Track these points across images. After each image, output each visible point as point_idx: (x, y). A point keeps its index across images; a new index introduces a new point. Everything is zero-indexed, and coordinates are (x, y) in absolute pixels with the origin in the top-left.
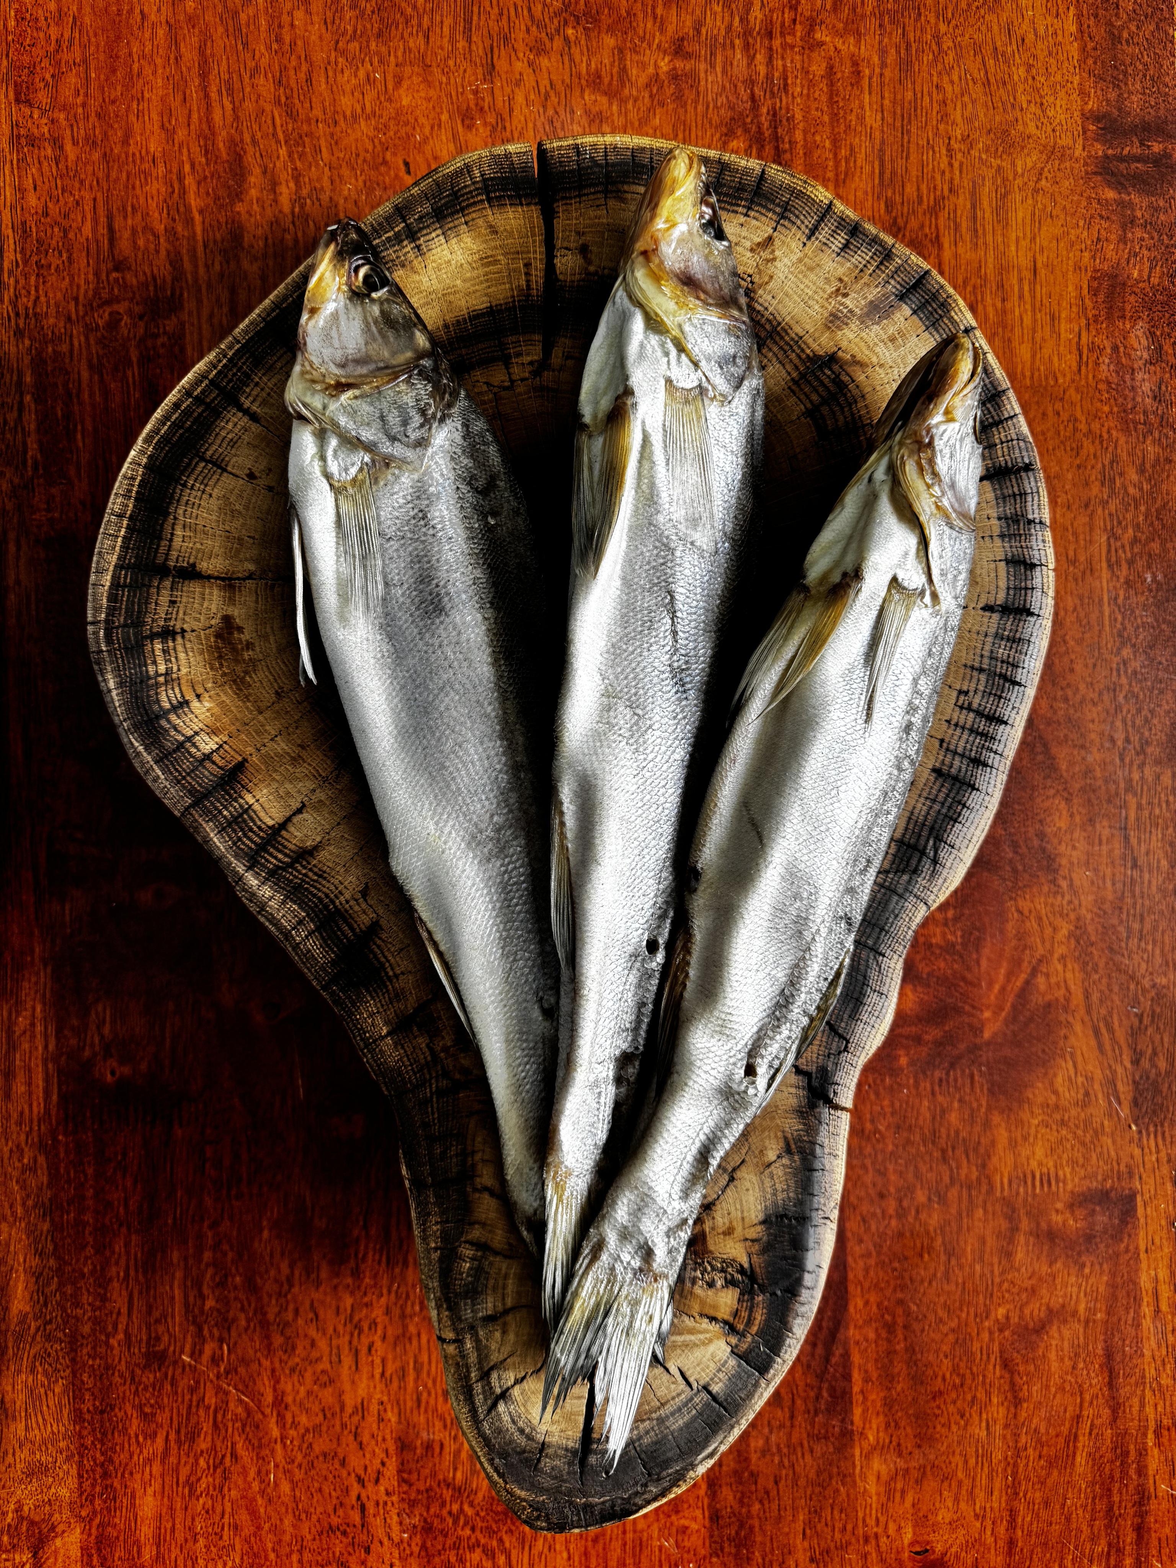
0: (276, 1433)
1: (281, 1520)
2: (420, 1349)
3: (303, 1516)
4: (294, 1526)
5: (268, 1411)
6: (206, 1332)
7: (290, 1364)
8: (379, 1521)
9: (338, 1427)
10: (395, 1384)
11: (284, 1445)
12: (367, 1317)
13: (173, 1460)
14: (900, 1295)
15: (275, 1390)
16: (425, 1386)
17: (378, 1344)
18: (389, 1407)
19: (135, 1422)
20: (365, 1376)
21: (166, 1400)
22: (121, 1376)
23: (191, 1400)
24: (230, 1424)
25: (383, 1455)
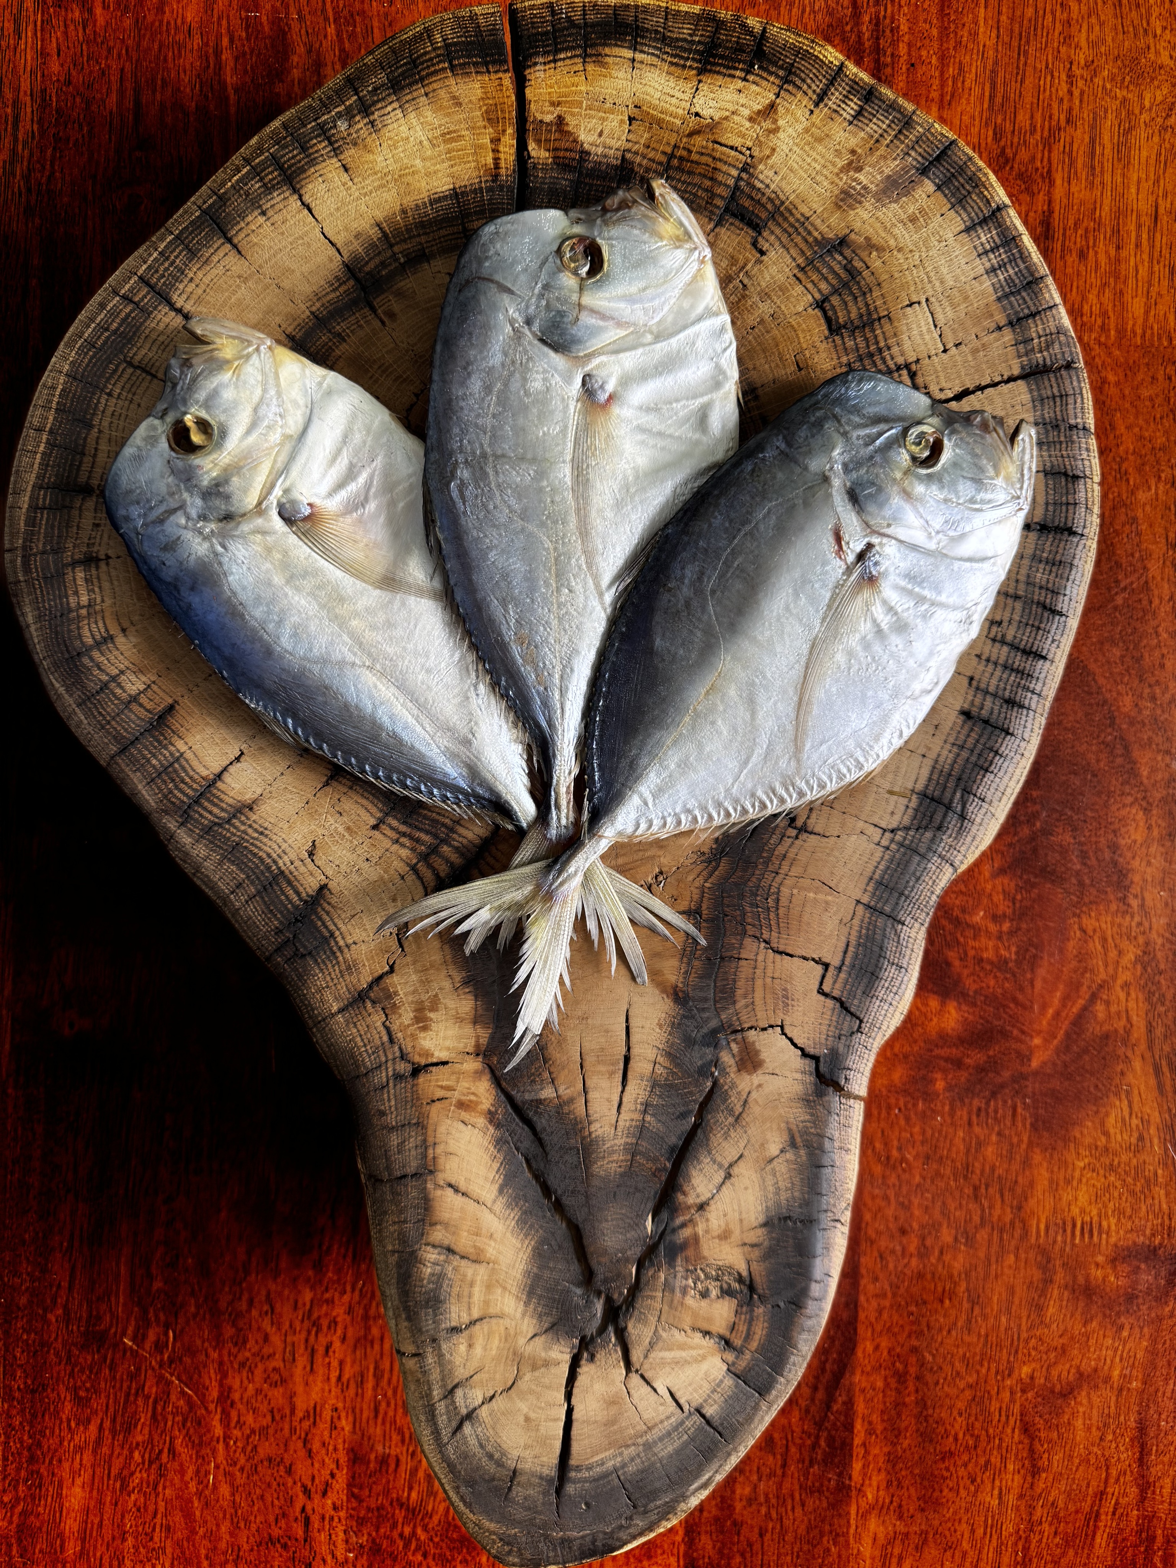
0: (218, 1431)
1: (218, 1525)
2: (382, 1355)
3: (242, 1525)
4: (232, 1534)
5: (212, 1407)
6: (151, 1314)
7: (240, 1357)
8: (323, 1537)
9: (286, 1431)
10: (352, 1391)
11: (227, 1445)
12: (326, 1314)
13: (105, 1450)
14: (915, 1343)
15: (221, 1385)
16: (385, 1395)
17: (337, 1344)
18: (343, 1415)
19: (68, 1406)
20: (320, 1378)
21: (103, 1385)
22: (57, 1354)
23: (130, 1388)
24: (170, 1417)
25: (334, 1466)
